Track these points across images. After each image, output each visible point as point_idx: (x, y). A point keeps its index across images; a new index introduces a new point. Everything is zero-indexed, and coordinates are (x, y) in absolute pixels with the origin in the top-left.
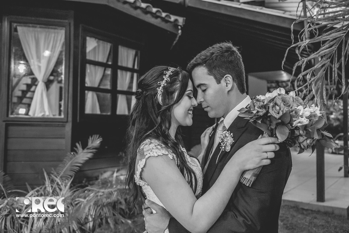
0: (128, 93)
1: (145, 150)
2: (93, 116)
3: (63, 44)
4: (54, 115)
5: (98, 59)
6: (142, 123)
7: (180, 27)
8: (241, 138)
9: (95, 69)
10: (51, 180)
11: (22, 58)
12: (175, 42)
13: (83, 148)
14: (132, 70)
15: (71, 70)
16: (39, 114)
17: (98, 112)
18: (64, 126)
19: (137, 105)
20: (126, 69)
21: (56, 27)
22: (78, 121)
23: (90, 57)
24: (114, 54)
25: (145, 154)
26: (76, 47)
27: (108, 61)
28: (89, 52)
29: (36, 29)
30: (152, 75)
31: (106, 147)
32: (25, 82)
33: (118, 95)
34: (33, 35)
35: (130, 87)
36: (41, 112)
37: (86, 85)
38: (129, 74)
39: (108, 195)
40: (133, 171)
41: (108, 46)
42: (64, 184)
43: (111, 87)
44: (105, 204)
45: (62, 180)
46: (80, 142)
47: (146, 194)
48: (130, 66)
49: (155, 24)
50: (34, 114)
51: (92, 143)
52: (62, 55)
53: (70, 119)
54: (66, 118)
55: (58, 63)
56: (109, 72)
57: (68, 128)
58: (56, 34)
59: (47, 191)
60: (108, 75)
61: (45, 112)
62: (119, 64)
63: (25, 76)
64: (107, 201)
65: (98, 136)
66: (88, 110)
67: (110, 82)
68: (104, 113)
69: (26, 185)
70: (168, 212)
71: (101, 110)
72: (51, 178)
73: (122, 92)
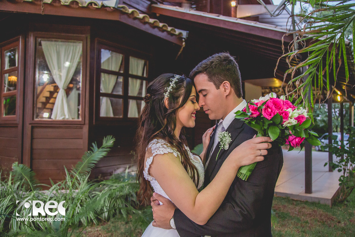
0: (138, 99)
1: (152, 148)
2: (107, 119)
3: (81, 56)
4: (73, 119)
5: (111, 68)
6: (150, 124)
7: (183, 40)
8: (238, 138)
9: (109, 77)
10: (71, 175)
11: (46, 69)
12: (179, 53)
13: (99, 148)
14: (141, 78)
15: (88, 78)
16: (60, 118)
17: (111, 115)
18: (81, 128)
19: (146, 108)
20: (136, 77)
21: (75, 41)
22: (94, 123)
23: (104, 67)
24: (125, 64)
25: (153, 152)
26: (92, 58)
27: (120, 70)
28: (104, 62)
29: (57, 43)
30: (159, 82)
31: (119, 146)
32: (48, 90)
33: (129, 100)
34: (55, 48)
35: (140, 93)
36: (61, 116)
37: (101, 92)
38: (139, 81)
39: (121, 189)
40: (143, 167)
41: (120, 57)
42: (82, 180)
43: (123, 93)
44: (118, 197)
45: (81, 175)
46: (96, 142)
47: (154, 188)
48: (140, 74)
49: (162, 37)
50: (56, 118)
51: (106, 143)
52: (80, 66)
53: (87, 121)
54: (83, 121)
55: (77, 73)
56: (121, 80)
57: (86, 129)
58: (75, 47)
59: (68, 185)
60: (120, 82)
61: (65, 116)
62: (130, 73)
63: (48, 84)
64: (120, 194)
65: (111, 136)
66: (103, 114)
67: (122, 89)
68: (117, 116)
69: (49, 180)
70: (173, 204)
71: (114, 113)
72: (71, 174)
73: (133, 98)
